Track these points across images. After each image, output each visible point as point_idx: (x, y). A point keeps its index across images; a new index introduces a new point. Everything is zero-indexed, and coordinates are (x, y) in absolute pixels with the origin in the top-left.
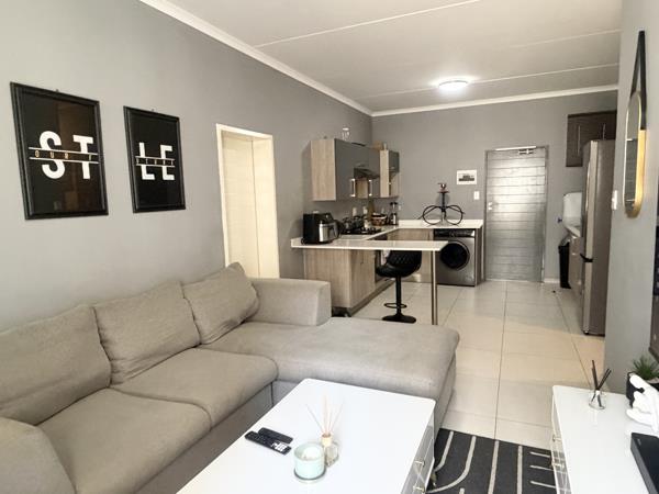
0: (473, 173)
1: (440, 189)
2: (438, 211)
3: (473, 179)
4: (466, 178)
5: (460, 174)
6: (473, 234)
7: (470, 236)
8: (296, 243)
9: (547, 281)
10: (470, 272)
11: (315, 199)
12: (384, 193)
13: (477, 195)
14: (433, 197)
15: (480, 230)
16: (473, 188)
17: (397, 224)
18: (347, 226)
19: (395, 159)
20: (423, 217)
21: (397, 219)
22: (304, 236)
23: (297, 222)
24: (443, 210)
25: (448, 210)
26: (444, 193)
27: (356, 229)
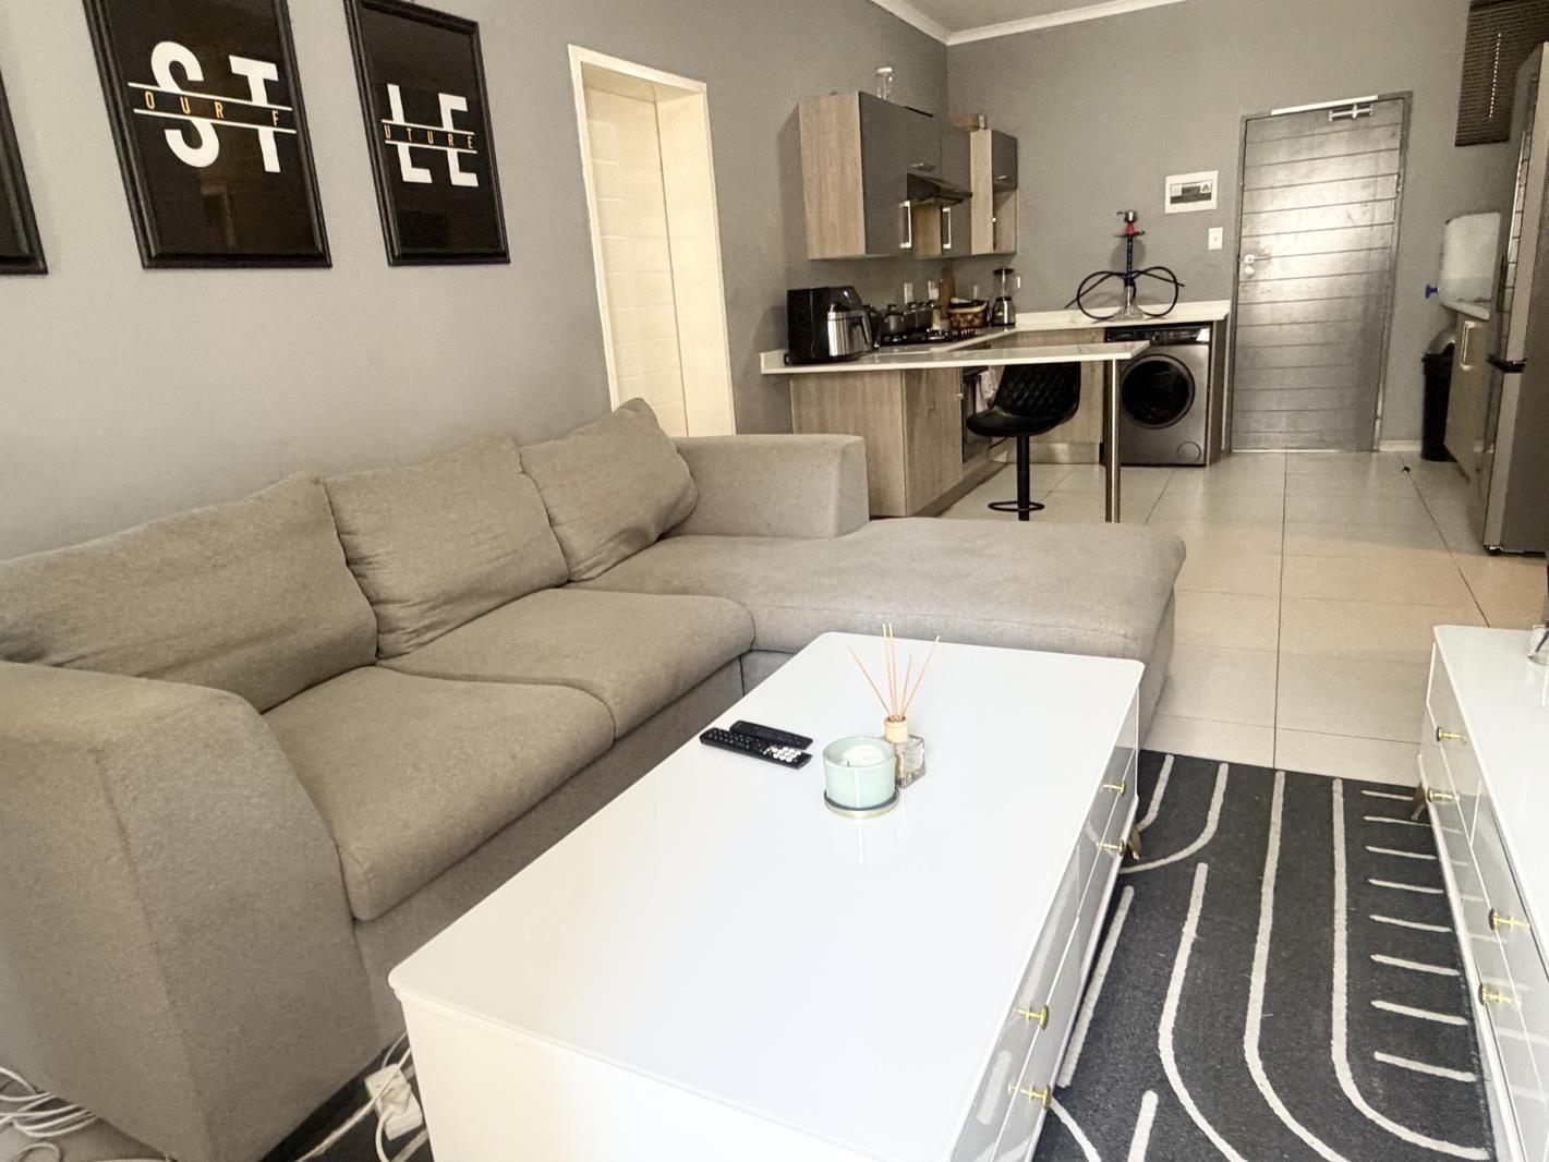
0: (1207, 179)
1: (1121, 227)
2: (1116, 285)
3: (1208, 197)
4: (1190, 194)
5: (1175, 183)
6: (1204, 335)
7: (1193, 341)
8: (772, 363)
9: (1387, 448)
10: (1193, 432)
11: (815, 254)
12: (982, 244)
13: (1215, 239)
14: (1104, 249)
15: (1222, 323)
16: (1208, 220)
17: (1011, 325)
18: (892, 323)
19: (1006, 152)
20: (1078, 302)
21: (1013, 310)
22: (791, 346)
23: (775, 309)
24: (1129, 281)
25: (1140, 281)
26: (1130, 237)
27: (914, 332)
